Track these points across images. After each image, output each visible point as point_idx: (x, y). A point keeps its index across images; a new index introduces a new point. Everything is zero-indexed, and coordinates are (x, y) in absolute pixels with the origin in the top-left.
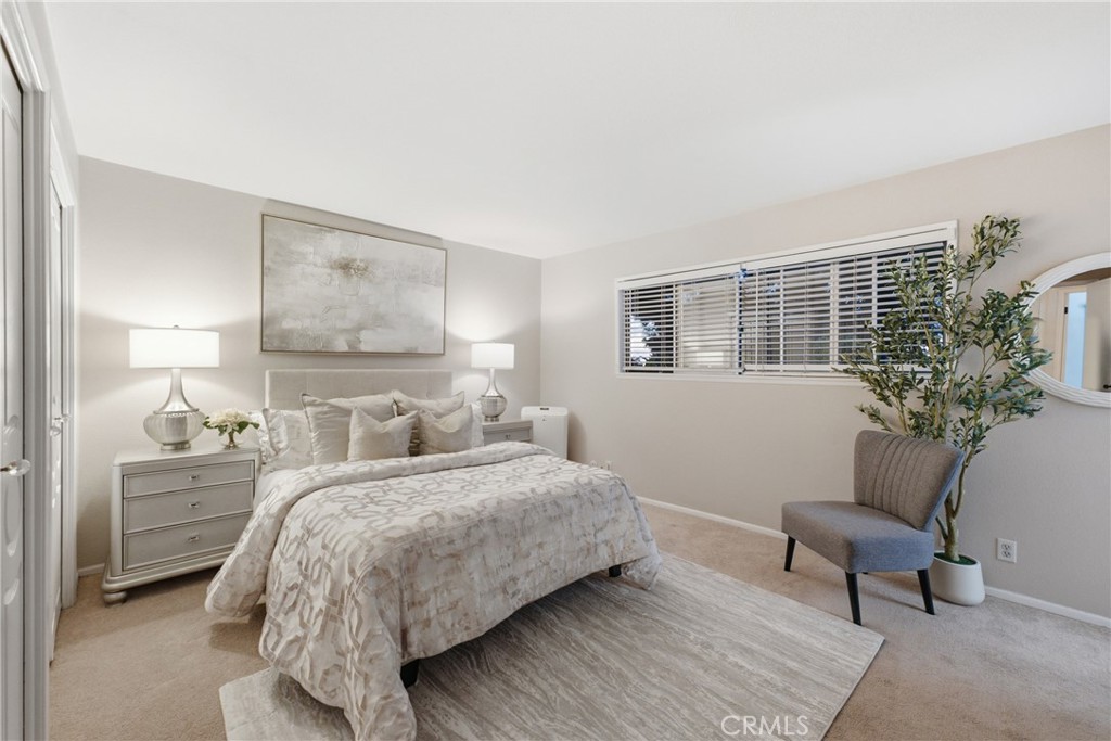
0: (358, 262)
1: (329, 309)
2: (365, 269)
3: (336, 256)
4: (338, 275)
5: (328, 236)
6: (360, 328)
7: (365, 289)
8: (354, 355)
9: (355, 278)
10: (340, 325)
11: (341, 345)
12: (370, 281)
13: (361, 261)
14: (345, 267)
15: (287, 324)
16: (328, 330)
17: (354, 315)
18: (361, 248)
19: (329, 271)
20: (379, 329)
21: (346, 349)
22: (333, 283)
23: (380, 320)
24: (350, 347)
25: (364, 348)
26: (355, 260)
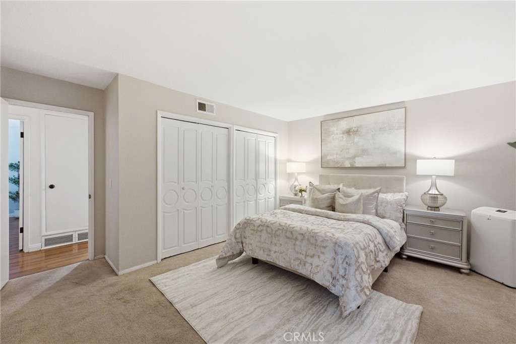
0: (354, 129)
1: (343, 150)
2: (357, 131)
3: (344, 129)
4: (345, 136)
5: (342, 121)
6: (354, 157)
7: (357, 139)
8: (353, 168)
9: (353, 136)
10: (347, 156)
11: (347, 164)
12: (360, 135)
13: (355, 127)
14: (348, 132)
15: (329, 158)
16: (342, 158)
17: (352, 151)
18: (354, 123)
19: (342, 135)
20: (364, 156)
21: (349, 166)
22: (344, 140)
23: (364, 152)
24: (351, 165)
25: (357, 165)
26: (352, 128)
